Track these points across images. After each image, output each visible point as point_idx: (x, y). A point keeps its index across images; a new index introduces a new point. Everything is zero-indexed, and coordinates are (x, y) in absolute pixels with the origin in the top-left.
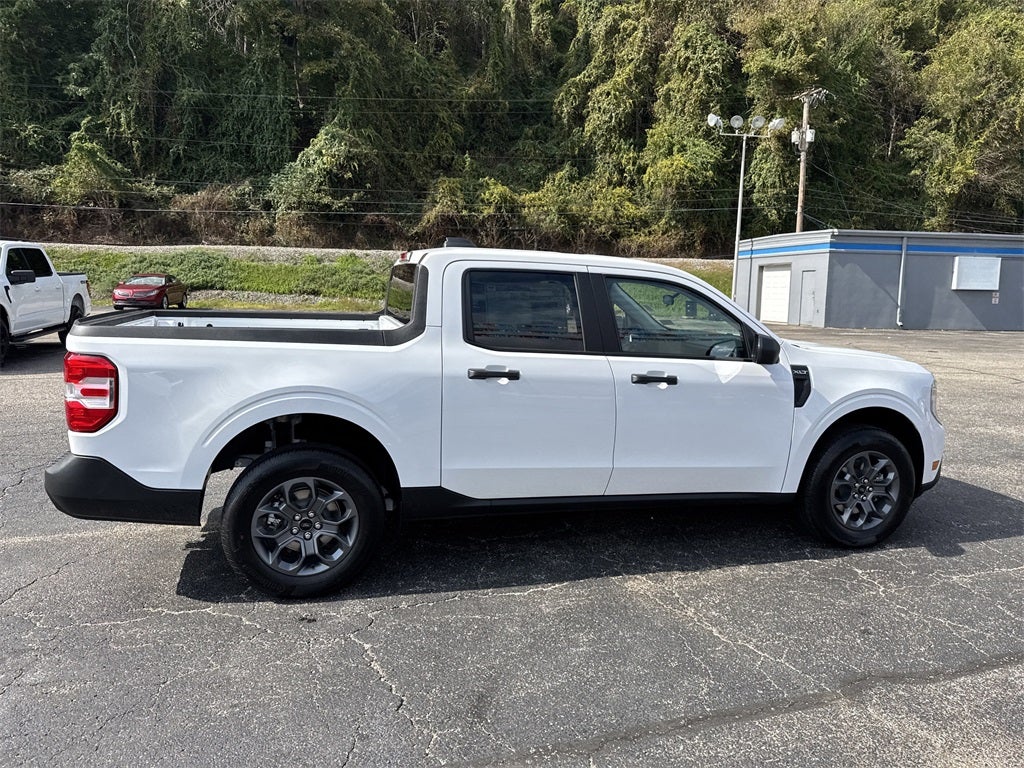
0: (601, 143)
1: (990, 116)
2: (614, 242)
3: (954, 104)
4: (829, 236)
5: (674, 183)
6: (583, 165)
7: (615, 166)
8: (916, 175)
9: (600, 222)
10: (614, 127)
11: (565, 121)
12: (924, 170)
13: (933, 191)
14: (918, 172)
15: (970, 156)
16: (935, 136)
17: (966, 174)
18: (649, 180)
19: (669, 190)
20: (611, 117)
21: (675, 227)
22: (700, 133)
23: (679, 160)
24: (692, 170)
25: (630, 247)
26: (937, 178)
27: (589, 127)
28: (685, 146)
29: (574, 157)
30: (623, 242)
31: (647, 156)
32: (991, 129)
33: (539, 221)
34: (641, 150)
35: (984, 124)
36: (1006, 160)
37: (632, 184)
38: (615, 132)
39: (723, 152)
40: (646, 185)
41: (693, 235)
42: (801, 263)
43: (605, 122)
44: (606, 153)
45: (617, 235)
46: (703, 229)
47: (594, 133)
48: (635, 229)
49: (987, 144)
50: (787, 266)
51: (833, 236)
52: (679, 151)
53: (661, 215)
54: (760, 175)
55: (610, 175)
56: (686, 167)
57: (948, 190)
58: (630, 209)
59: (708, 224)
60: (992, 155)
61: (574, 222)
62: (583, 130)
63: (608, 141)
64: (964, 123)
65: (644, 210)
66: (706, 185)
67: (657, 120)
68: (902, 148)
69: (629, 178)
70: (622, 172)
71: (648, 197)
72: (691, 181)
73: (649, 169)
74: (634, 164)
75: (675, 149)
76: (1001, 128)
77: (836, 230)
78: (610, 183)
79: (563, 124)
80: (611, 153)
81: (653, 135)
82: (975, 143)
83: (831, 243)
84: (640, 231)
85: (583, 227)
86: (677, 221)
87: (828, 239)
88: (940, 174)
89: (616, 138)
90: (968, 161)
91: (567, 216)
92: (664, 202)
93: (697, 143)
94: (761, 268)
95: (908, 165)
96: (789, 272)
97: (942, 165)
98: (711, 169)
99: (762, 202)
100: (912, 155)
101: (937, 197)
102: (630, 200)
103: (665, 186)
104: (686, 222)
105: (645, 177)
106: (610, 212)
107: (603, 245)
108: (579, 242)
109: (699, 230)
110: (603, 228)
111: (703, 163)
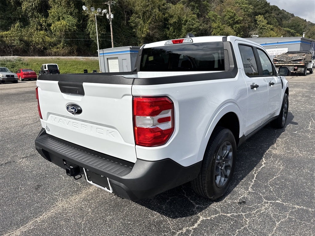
0: (30, 14)
1: (150, 15)
2: (45, 51)
3: (141, 10)
4: (129, 48)
5: (64, 30)
6: (25, 22)
7: (38, 23)
8: (134, 31)
9: (38, 44)
10: (34, 8)
11: (12, 4)
12: (136, 30)
13: (139, 36)
14: (135, 30)
15: (147, 26)
16: (137, 20)
17: (147, 31)
18: (53, 29)
19: (62, 32)
20: (32, 4)
21: (66, 46)
22: (68, 13)
23: (64, 22)
24: (69, 26)
25: (51, 53)
26: (139, 32)
27: (24, 7)
28: (64, 17)
29: (20, 19)
30: (48, 51)
31: (50, 20)
32: (151, 18)
33: (11, 43)
34: (47, 18)
35: (149, 17)
36: (155, 28)
37: (46, 30)
38: (35, 10)
39: (77, 20)
40: (52, 31)
41: (73, 49)
42: (121, 57)
43: (30, 6)
44: (33, 18)
45: (45, 49)
46: (76, 47)
47: (26, 10)
48: (52, 47)
49: (150, 23)
50: (116, 58)
51: (130, 48)
52: (62, 19)
53: (60, 42)
54: (91, 29)
55: (37, 26)
56: (66, 25)
57: (143, 36)
58: (48, 39)
59: (77, 45)
60: (152, 26)
61: (27, 44)
62: (21, 8)
63: (33, 13)
64: (144, 16)
65: (54, 39)
66: (74, 31)
67: (51, 7)
68: (130, 23)
69: (44, 28)
70: (41, 25)
71: (54, 35)
72: (69, 30)
73: (52, 25)
74: (45, 23)
75: (61, 18)
76: (153, 19)
77: (131, 46)
78: (37, 29)
79: (12, 5)
80: (35, 18)
81: (51, 13)
82: (148, 22)
83: (130, 50)
84: (54, 47)
85: (31, 45)
86: (67, 44)
87: (129, 49)
88: (140, 31)
89: (36, 13)
90: (147, 28)
91: (23, 41)
92: (61, 37)
93: (68, 16)
94: (108, 59)
95: (132, 28)
96: (118, 60)
97: (140, 28)
98: (75, 26)
99: (93, 38)
100: (133, 25)
101: (140, 38)
102: (47, 36)
103: (60, 31)
104: (69, 44)
105: (52, 28)
106: (41, 40)
107: (40, 52)
108: (30, 52)
109: (75, 47)
110: (40, 46)
111: (72, 24)
